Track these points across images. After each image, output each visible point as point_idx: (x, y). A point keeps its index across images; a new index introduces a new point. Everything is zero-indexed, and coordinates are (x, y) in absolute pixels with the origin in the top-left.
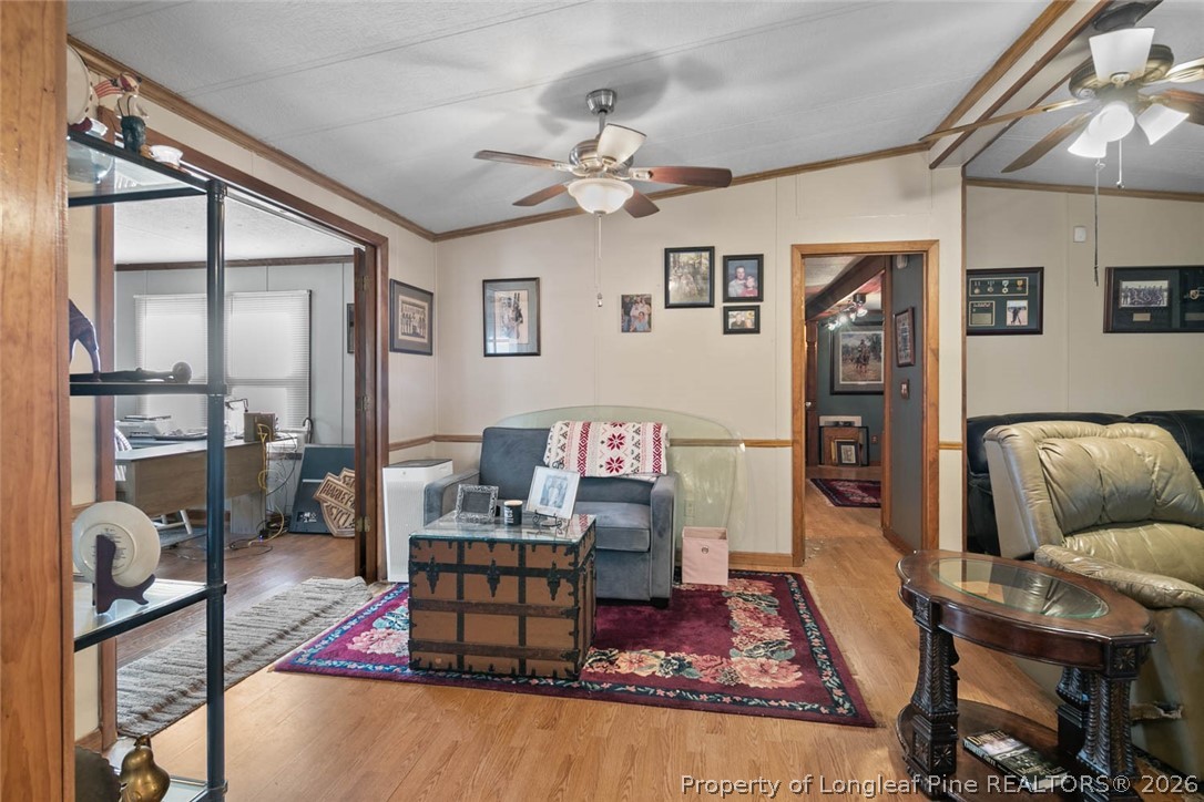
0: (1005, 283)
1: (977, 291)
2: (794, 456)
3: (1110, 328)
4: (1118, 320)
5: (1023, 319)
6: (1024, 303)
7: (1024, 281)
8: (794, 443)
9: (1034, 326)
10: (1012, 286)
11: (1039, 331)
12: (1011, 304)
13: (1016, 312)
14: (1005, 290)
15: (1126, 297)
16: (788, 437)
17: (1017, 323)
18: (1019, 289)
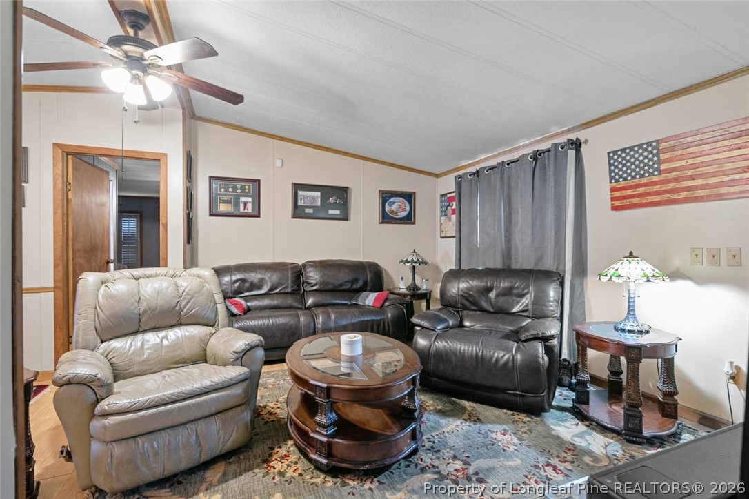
0: (239, 187)
1: (223, 190)
2: (55, 299)
3: (295, 216)
4: (298, 212)
5: (249, 208)
6: (250, 199)
7: (249, 186)
8: (55, 288)
9: (256, 213)
10: (243, 188)
11: (258, 216)
12: (242, 199)
13: (245, 204)
14: (239, 191)
15: (301, 199)
16: (52, 285)
17: (246, 211)
18: (247, 190)
